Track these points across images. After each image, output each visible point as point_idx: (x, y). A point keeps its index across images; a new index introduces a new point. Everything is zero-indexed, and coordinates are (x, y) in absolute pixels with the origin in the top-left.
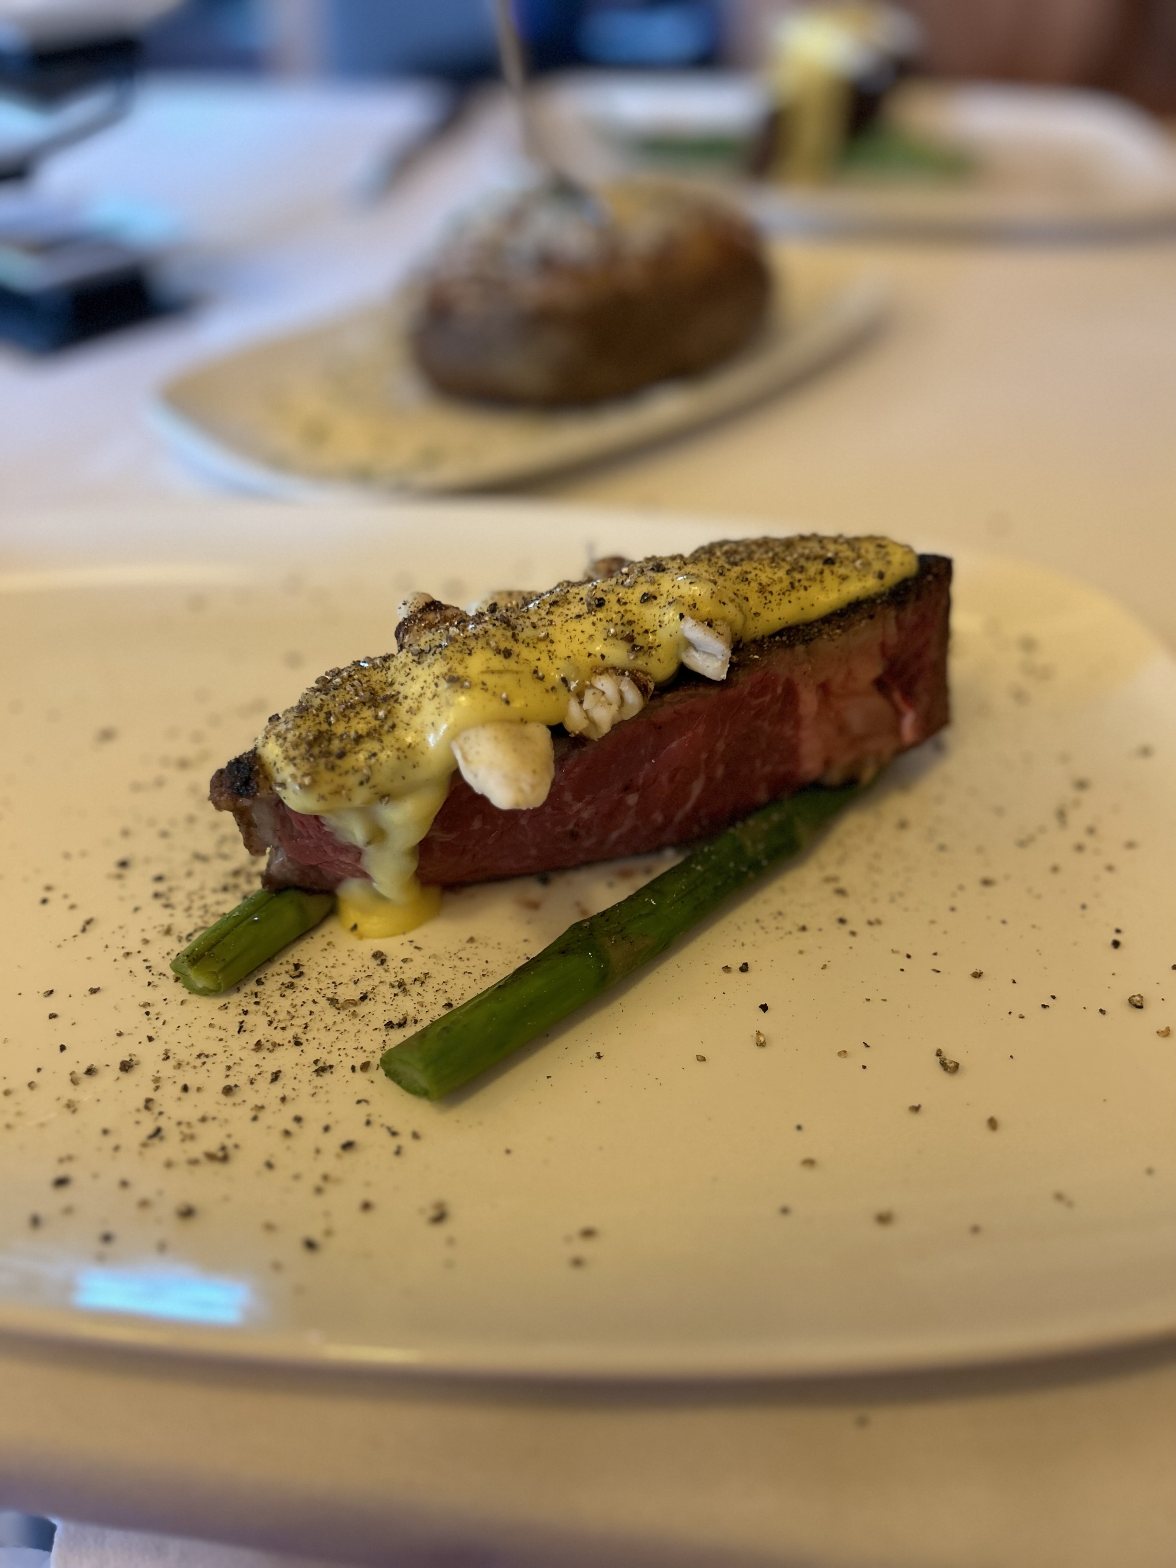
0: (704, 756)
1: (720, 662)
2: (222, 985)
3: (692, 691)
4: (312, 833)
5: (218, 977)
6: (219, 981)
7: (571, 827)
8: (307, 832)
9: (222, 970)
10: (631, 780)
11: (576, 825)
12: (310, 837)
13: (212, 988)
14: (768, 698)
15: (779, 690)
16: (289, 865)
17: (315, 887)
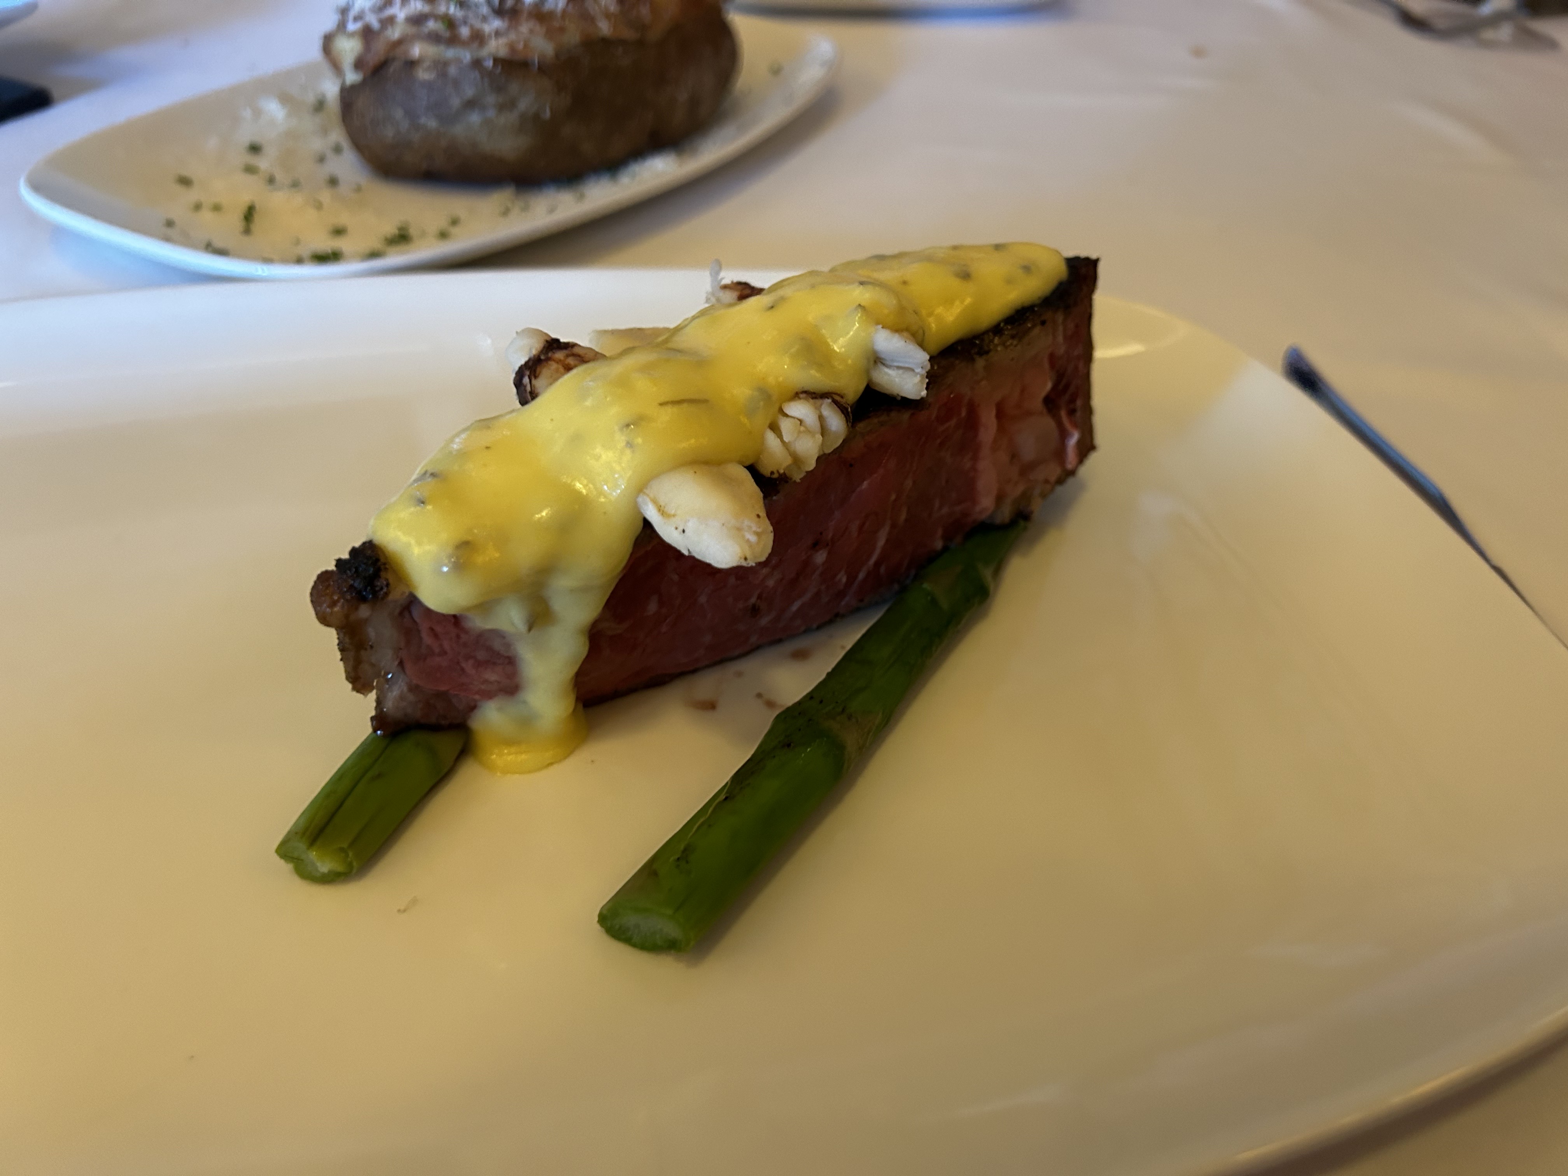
0: (893, 497)
1: (918, 376)
2: (355, 864)
3: (884, 418)
4: (446, 645)
5: (347, 856)
6: (349, 859)
7: (753, 600)
8: (441, 646)
9: (352, 844)
10: (821, 533)
11: (760, 597)
12: (444, 653)
13: (340, 868)
14: (953, 422)
15: (964, 413)
16: (411, 697)
17: (443, 722)
